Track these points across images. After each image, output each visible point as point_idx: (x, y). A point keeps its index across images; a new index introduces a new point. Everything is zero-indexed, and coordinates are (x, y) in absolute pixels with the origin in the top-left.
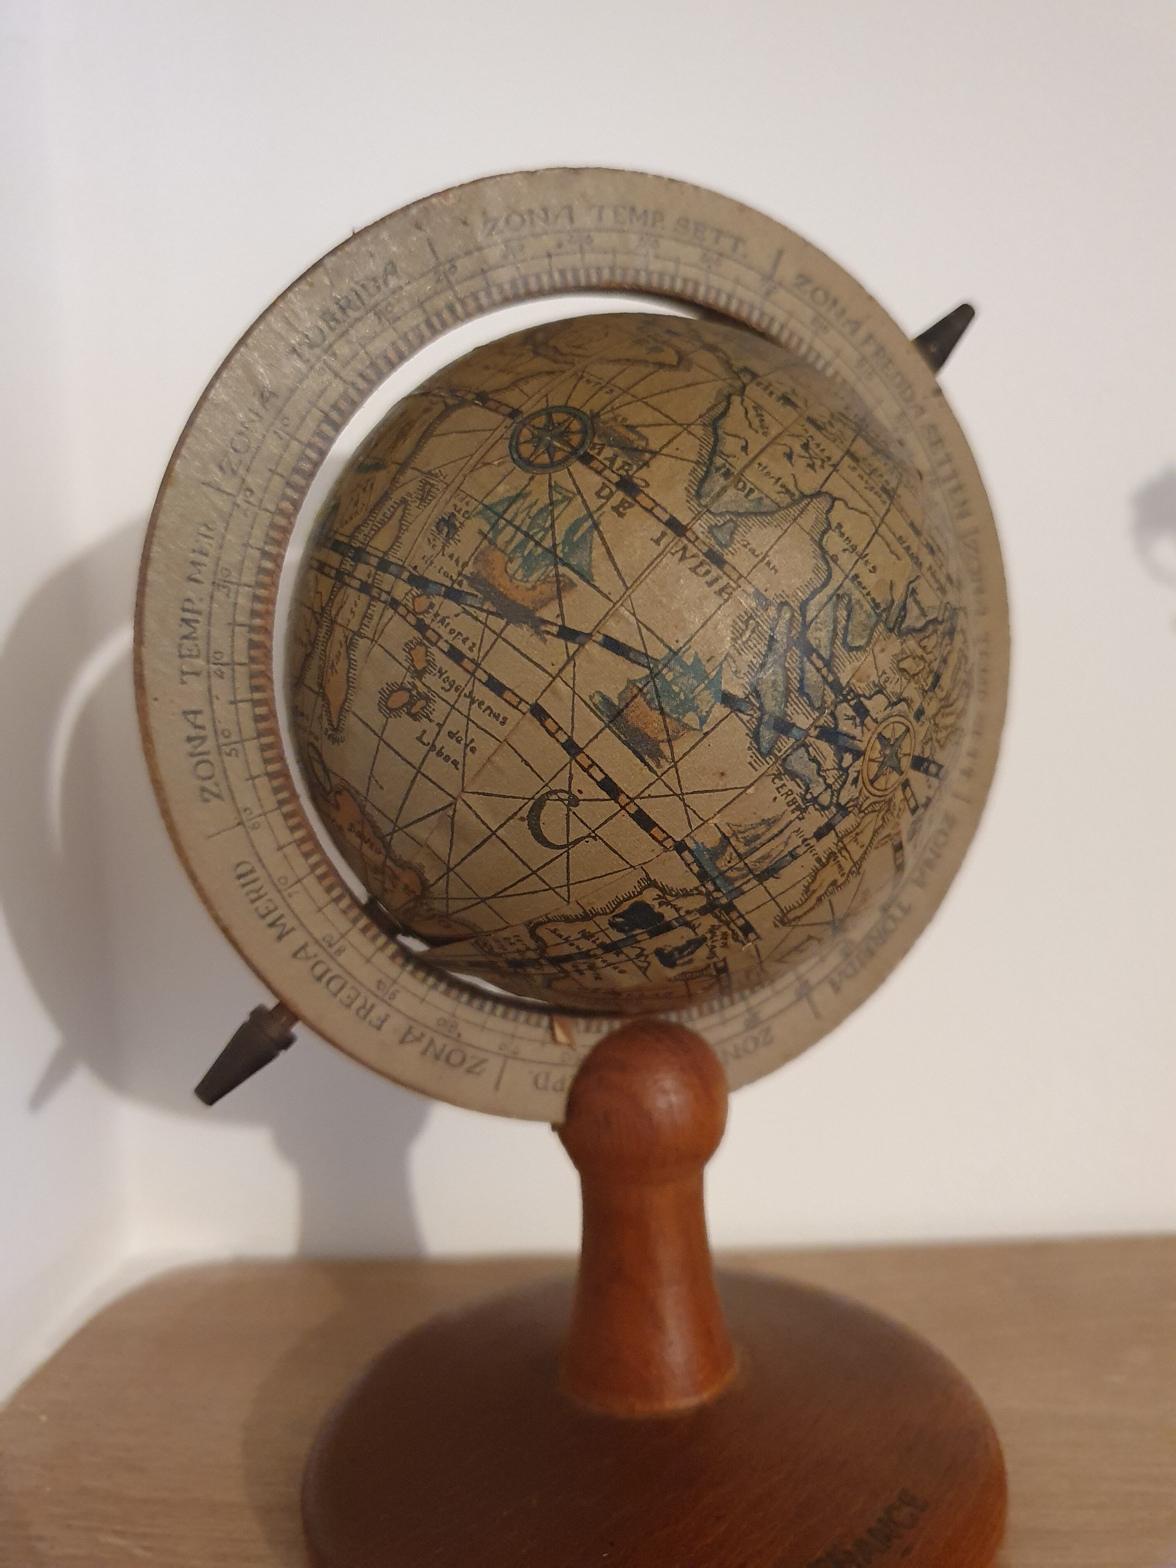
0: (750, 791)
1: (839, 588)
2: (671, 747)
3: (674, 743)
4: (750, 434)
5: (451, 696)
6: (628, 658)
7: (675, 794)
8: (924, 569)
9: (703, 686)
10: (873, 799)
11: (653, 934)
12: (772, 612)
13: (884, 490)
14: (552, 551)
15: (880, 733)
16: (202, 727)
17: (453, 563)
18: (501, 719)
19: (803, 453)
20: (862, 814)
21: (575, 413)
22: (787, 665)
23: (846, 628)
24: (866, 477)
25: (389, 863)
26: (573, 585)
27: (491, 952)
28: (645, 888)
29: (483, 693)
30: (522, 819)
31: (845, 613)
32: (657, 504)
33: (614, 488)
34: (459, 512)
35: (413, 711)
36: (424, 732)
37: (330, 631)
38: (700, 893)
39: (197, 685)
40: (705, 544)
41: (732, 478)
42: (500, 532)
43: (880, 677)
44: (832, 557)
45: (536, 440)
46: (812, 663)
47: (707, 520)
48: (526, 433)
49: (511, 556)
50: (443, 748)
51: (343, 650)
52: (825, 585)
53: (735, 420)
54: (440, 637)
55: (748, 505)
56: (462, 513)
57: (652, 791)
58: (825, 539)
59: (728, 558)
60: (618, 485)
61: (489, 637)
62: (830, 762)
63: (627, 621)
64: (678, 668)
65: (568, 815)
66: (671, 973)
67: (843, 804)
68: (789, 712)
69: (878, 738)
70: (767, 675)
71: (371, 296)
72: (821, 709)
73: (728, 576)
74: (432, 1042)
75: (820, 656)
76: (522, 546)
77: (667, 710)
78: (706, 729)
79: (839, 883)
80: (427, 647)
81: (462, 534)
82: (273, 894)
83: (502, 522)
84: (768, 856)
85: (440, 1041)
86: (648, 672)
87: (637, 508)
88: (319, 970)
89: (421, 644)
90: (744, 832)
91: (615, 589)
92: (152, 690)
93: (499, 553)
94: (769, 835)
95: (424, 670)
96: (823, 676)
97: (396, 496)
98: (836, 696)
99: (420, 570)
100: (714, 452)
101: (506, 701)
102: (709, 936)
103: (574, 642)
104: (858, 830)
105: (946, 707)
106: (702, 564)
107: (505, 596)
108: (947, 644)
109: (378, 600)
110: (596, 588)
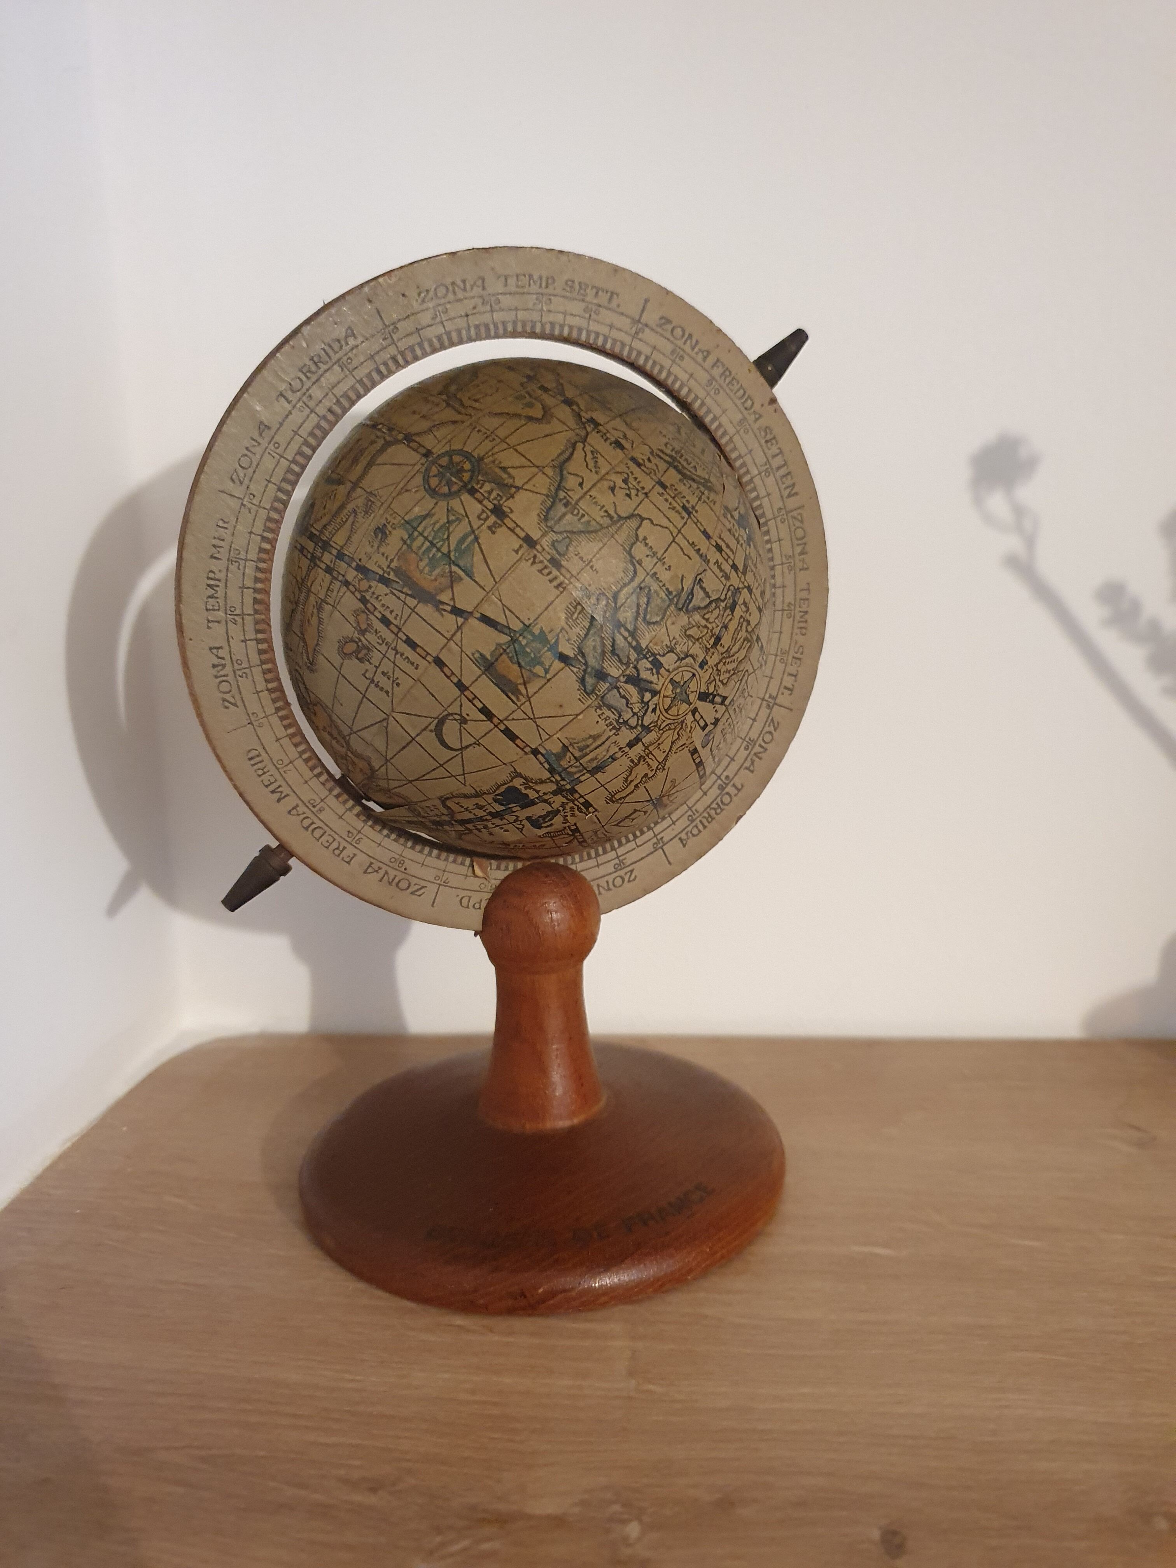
0: (580, 717)
1: (641, 583)
2: (526, 688)
3: (528, 685)
4: (585, 473)
5: (383, 648)
6: (496, 629)
7: (530, 718)
8: (711, 564)
9: (546, 648)
10: (668, 722)
11: (523, 807)
12: (593, 600)
13: (684, 508)
14: (447, 555)
15: (672, 679)
16: (223, 658)
17: (384, 559)
18: (415, 665)
19: (624, 486)
20: (661, 732)
21: (467, 456)
22: (603, 635)
23: (646, 610)
24: (670, 500)
25: (350, 754)
26: (460, 579)
27: (419, 815)
28: (514, 777)
29: (403, 647)
30: (431, 731)
31: (645, 600)
32: (517, 525)
33: (489, 514)
34: (389, 523)
35: (360, 656)
36: (367, 671)
37: (307, 597)
38: (552, 781)
39: (219, 629)
40: (548, 553)
41: (570, 507)
42: (414, 540)
43: (671, 641)
44: (638, 562)
45: (441, 475)
46: (621, 633)
47: (552, 536)
48: (434, 470)
49: (421, 557)
50: (378, 682)
51: (315, 611)
52: (632, 580)
53: (576, 465)
54: (376, 608)
55: (580, 527)
56: (391, 524)
57: (514, 716)
58: (633, 550)
59: (564, 563)
60: (492, 511)
61: (407, 611)
62: (635, 698)
63: (496, 604)
64: (529, 637)
65: (460, 730)
66: (541, 832)
67: (646, 725)
68: (605, 666)
69: (670, 681)
70: (590, 643)
71: (336, 353)
72: (627, 664)
73: (563, 576)
74: (386, 873)
75: (627, 629)
76: (428, 550)
77: (523, 664)
78: (548, 676)
79: (650, 776)
80: (367, 615)
81: (390, 540)
82: (273, 771)
83: (416, 533)
84: (596, 758)
85: (392, 873)
86: (510, 638)
87: (504, 528)
88: (306, 823)
89: (363, 612)
90: (577, 743)
91: (489, 583)
92: (188, 633)
93: (414, 555)
94: (595, 745)
95: (366, 630)
96: (629, 643)
97: (350, 507)
98: (638, 654)
99: (364, 562)
100: (559, 488)
101: (418, 654)
102: (561, 809)
103: (461, 617)
104: (659, 742)
105: (727, 658)
106: (546, 567)
107: (417, 584)
108: (728, 615)
109: (337, 579)
110: (476, 582)
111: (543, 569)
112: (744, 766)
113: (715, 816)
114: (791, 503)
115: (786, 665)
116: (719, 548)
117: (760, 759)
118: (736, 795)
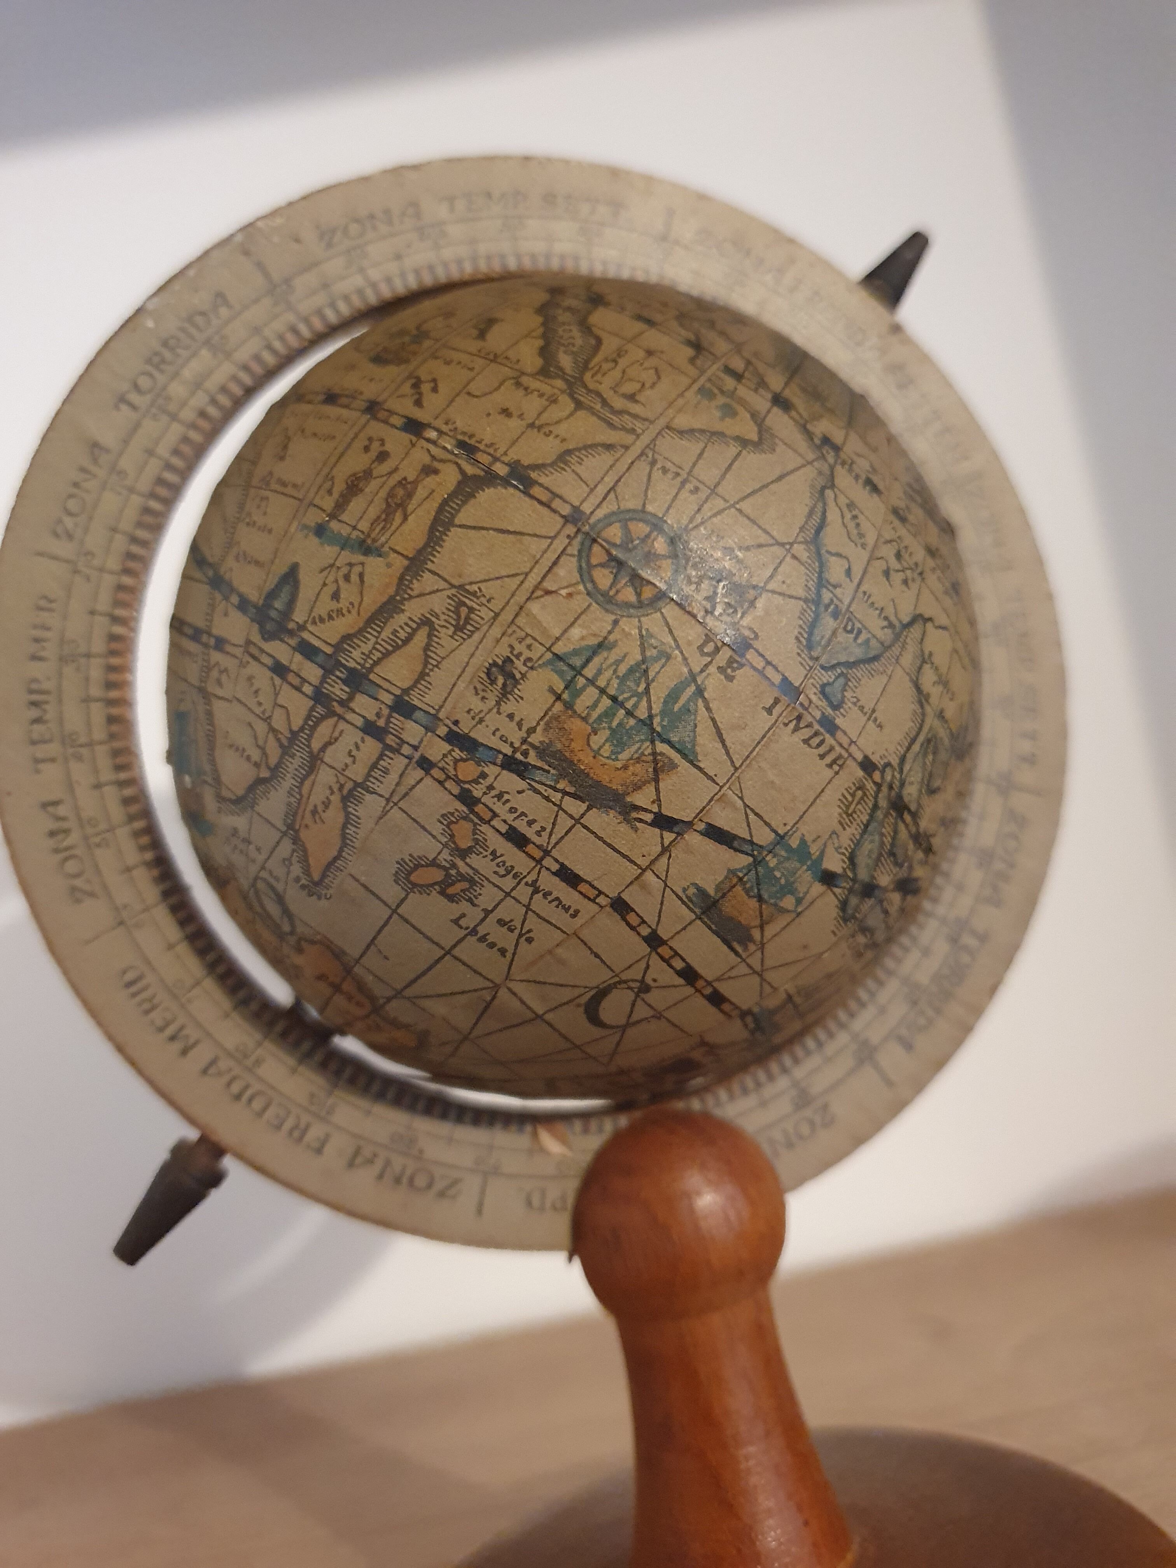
0: (825, 955)
1: (929, 732)
2: (763, 933)
3: (765, 927)
4: (850, 549)
5: (508, 883)
6: (731, 847)
7: (755, 972)
12: (876, 776)
13: (952, 585)
14: (647, 723)
17: (513, 725)
18: (571, 911)
19: (897, 565)
21: (657, 524)
22: (884, 830)
23: (931, 772)
24: (942, 577)
26: (673, 766)
29: (549, 881)
30: (579, 1005)
31: (931, 757)
32: (769, 664)
34: (517, 657)
35: (451, 891)
36: (463, 915)
37: (310, 767)
40: (818, 708)
41: (840, 617)
42: (577, 694)
44: (925, 697)
45: (614, 564)
46: (903, 821)
47: (819, 677)
48: (598, 551)
49: (595, 725)
50: (487, 934)
51: (335, 799)
52: (919, 732)
54: (495, 815)
55: (858, 652)
56: (522, 659)
57: (733, 973)
58: (921, 677)
59: (839, 721)
61: (565, 822)
63: (734, 806)
64: (783, 853)
65: (634, 1001)
68: (876, 875)
70: (865, 846)
72: (902, 864)
73: (840, 744)
75: (910, 812)
76: (608, 714)
77: (766, 896)
78: (799, 910)
80: (475, 824)
81: (525, 689)
83: (581, 681)
86: (751, 859)
87: (748, 670)
89: (465, 818)
90: (806, 989)
91: (722, 770)
93: (578, 722)
94: (827, 984)
95: (469, 849)
96: (909, 832)
97: (412, 609)
98: (914, 844)
99: (465, 727)
100: (820, 582)
101: (581, 893)
103: (671, 831)
106: (816, 734)
107: (588, 775)
109: (397, 751)
110: (700, 769)
111: (811, 737)
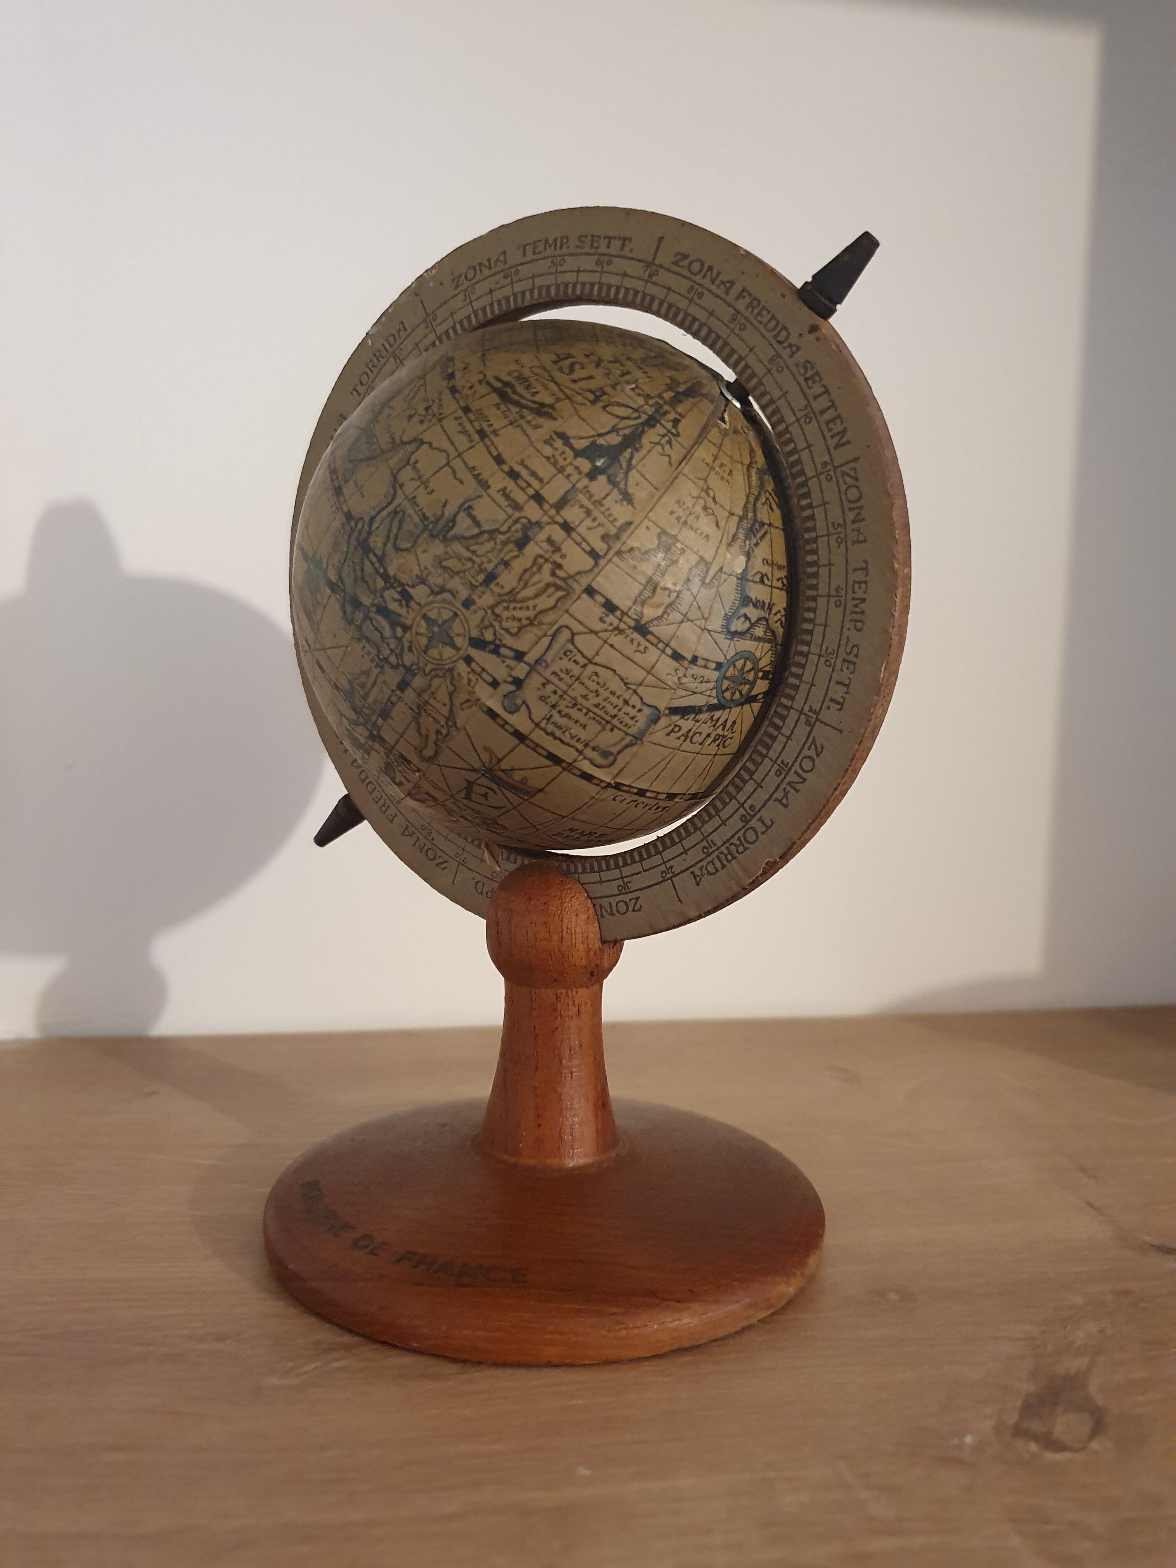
0: (349, 649)
1: (397, 507)
2: (316, 617)
7: (323, 649)
8: (493, 490)
9: (322, 575)
10: (429, 665)
12: (351, 525)
13: (481, 432)
15: (425, 614)
19: (423, 412)
20: (429, 677)
22: (354, 560)
23: (396, 535)
24: (466, 424)
31: (396, 525)
40: (339, 482)
41: (370, 437)
43: (422, 571)
44: (399, 486)
46: (369, 560)
47: (347, 466)
52: (388, 505)
55: (368, 454)
58: (400, 474)
59: (344, 490)
62: (388, 633)
64: (315, 564)
67: (409, 665)
68: (359, 594)
69: (423, 617)
70: (347, 568)
72: (377, 593)
73: (340, 502)
75: (375, 554)
78: (325, 604)
79: (445, 732)
84: (378, 700)
90: (357, 680)
96: (376, 569)
98: (384, 583)
104: (434, 689)
105: (511, 601)
108: (511, 551)
112: (774, 797)
113: (737, 855)
114: (841, 456)
115: (833, 670)
116: (514, 475)
117: (797, 791)
118: (763, 833)
